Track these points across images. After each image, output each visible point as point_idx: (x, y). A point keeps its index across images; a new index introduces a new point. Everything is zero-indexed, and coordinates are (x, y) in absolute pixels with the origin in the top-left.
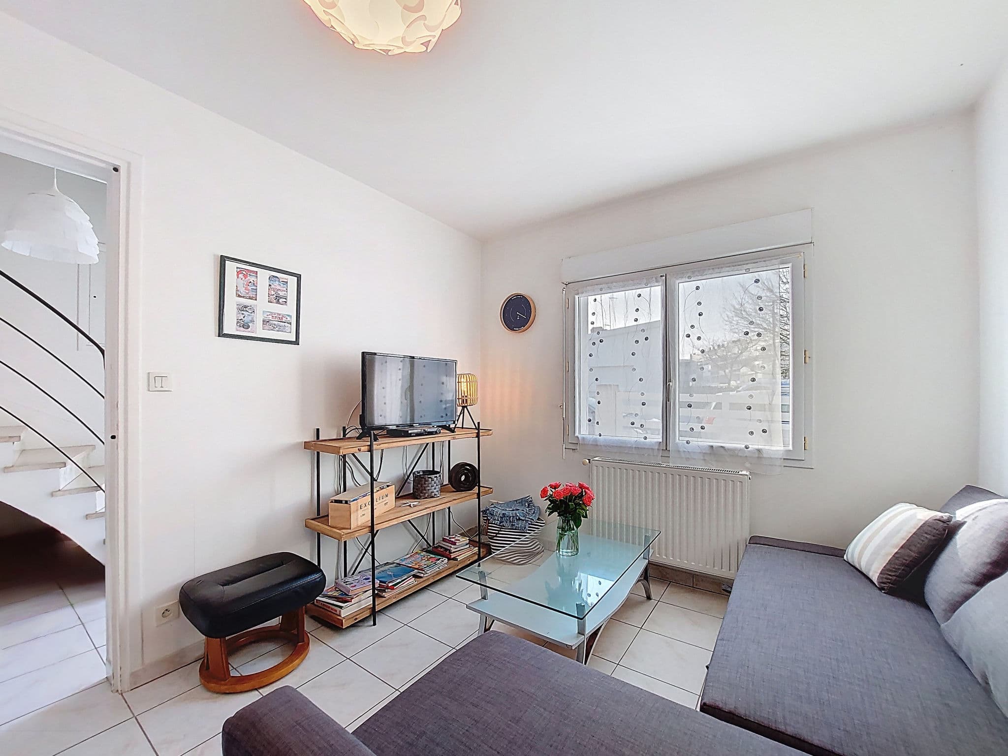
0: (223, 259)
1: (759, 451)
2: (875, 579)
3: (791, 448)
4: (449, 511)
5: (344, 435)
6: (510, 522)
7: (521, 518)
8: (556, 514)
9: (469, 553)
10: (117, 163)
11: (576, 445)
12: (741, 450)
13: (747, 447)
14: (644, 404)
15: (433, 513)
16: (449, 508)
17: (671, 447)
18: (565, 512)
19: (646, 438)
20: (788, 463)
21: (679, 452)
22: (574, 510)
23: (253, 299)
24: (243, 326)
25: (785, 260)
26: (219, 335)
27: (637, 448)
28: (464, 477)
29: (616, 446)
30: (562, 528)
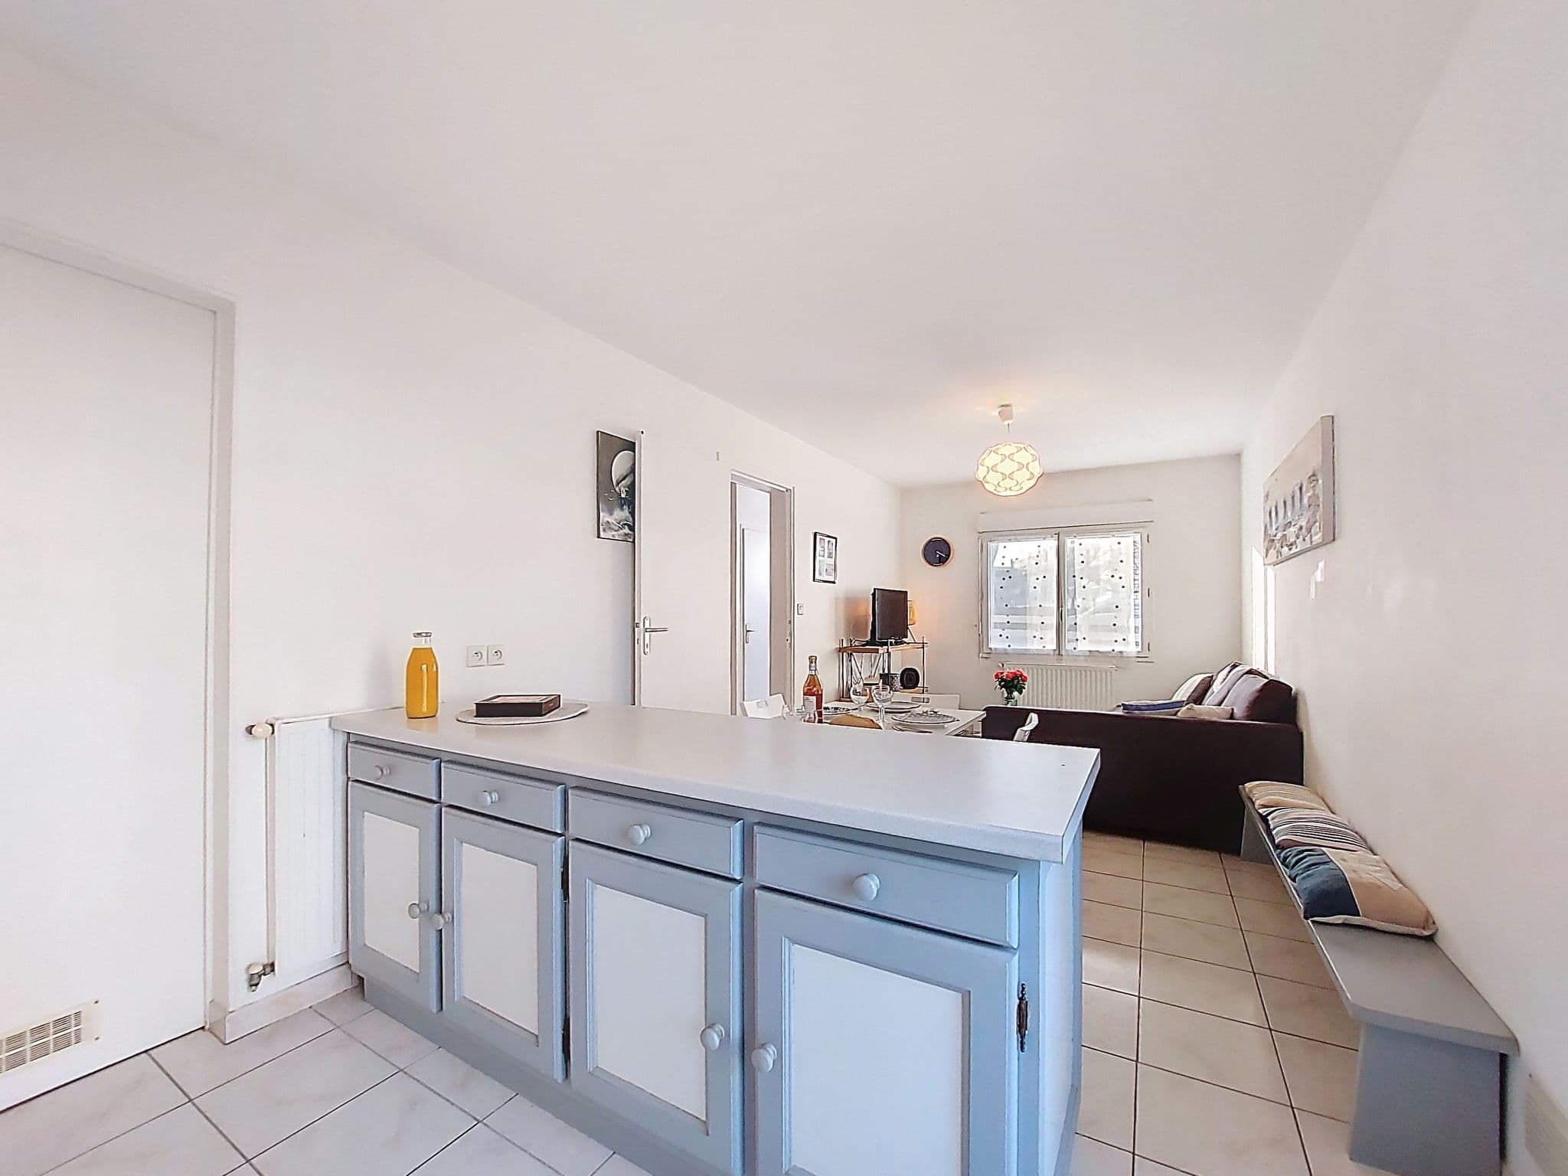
0: (815, 534)
1: (1121, 652)
3: (1140, 650)
5: (851, 644)
8: (1004, 689)
10: (789, 487)
11: (990, 654)
12: (1110, 652)
14: (1043, 624)
18: (1011, 687)
19: (1044, 647)
20: (1140, 660)
21: (1068, 655)
22: (1016, 686)
23: (824, 556)
24: (820, 574)
25: (1136, 530)
26: (814, 581)
27: (1039, 655)
28: (910, 679)
29: (1024, 654)
30: (1008, 698)
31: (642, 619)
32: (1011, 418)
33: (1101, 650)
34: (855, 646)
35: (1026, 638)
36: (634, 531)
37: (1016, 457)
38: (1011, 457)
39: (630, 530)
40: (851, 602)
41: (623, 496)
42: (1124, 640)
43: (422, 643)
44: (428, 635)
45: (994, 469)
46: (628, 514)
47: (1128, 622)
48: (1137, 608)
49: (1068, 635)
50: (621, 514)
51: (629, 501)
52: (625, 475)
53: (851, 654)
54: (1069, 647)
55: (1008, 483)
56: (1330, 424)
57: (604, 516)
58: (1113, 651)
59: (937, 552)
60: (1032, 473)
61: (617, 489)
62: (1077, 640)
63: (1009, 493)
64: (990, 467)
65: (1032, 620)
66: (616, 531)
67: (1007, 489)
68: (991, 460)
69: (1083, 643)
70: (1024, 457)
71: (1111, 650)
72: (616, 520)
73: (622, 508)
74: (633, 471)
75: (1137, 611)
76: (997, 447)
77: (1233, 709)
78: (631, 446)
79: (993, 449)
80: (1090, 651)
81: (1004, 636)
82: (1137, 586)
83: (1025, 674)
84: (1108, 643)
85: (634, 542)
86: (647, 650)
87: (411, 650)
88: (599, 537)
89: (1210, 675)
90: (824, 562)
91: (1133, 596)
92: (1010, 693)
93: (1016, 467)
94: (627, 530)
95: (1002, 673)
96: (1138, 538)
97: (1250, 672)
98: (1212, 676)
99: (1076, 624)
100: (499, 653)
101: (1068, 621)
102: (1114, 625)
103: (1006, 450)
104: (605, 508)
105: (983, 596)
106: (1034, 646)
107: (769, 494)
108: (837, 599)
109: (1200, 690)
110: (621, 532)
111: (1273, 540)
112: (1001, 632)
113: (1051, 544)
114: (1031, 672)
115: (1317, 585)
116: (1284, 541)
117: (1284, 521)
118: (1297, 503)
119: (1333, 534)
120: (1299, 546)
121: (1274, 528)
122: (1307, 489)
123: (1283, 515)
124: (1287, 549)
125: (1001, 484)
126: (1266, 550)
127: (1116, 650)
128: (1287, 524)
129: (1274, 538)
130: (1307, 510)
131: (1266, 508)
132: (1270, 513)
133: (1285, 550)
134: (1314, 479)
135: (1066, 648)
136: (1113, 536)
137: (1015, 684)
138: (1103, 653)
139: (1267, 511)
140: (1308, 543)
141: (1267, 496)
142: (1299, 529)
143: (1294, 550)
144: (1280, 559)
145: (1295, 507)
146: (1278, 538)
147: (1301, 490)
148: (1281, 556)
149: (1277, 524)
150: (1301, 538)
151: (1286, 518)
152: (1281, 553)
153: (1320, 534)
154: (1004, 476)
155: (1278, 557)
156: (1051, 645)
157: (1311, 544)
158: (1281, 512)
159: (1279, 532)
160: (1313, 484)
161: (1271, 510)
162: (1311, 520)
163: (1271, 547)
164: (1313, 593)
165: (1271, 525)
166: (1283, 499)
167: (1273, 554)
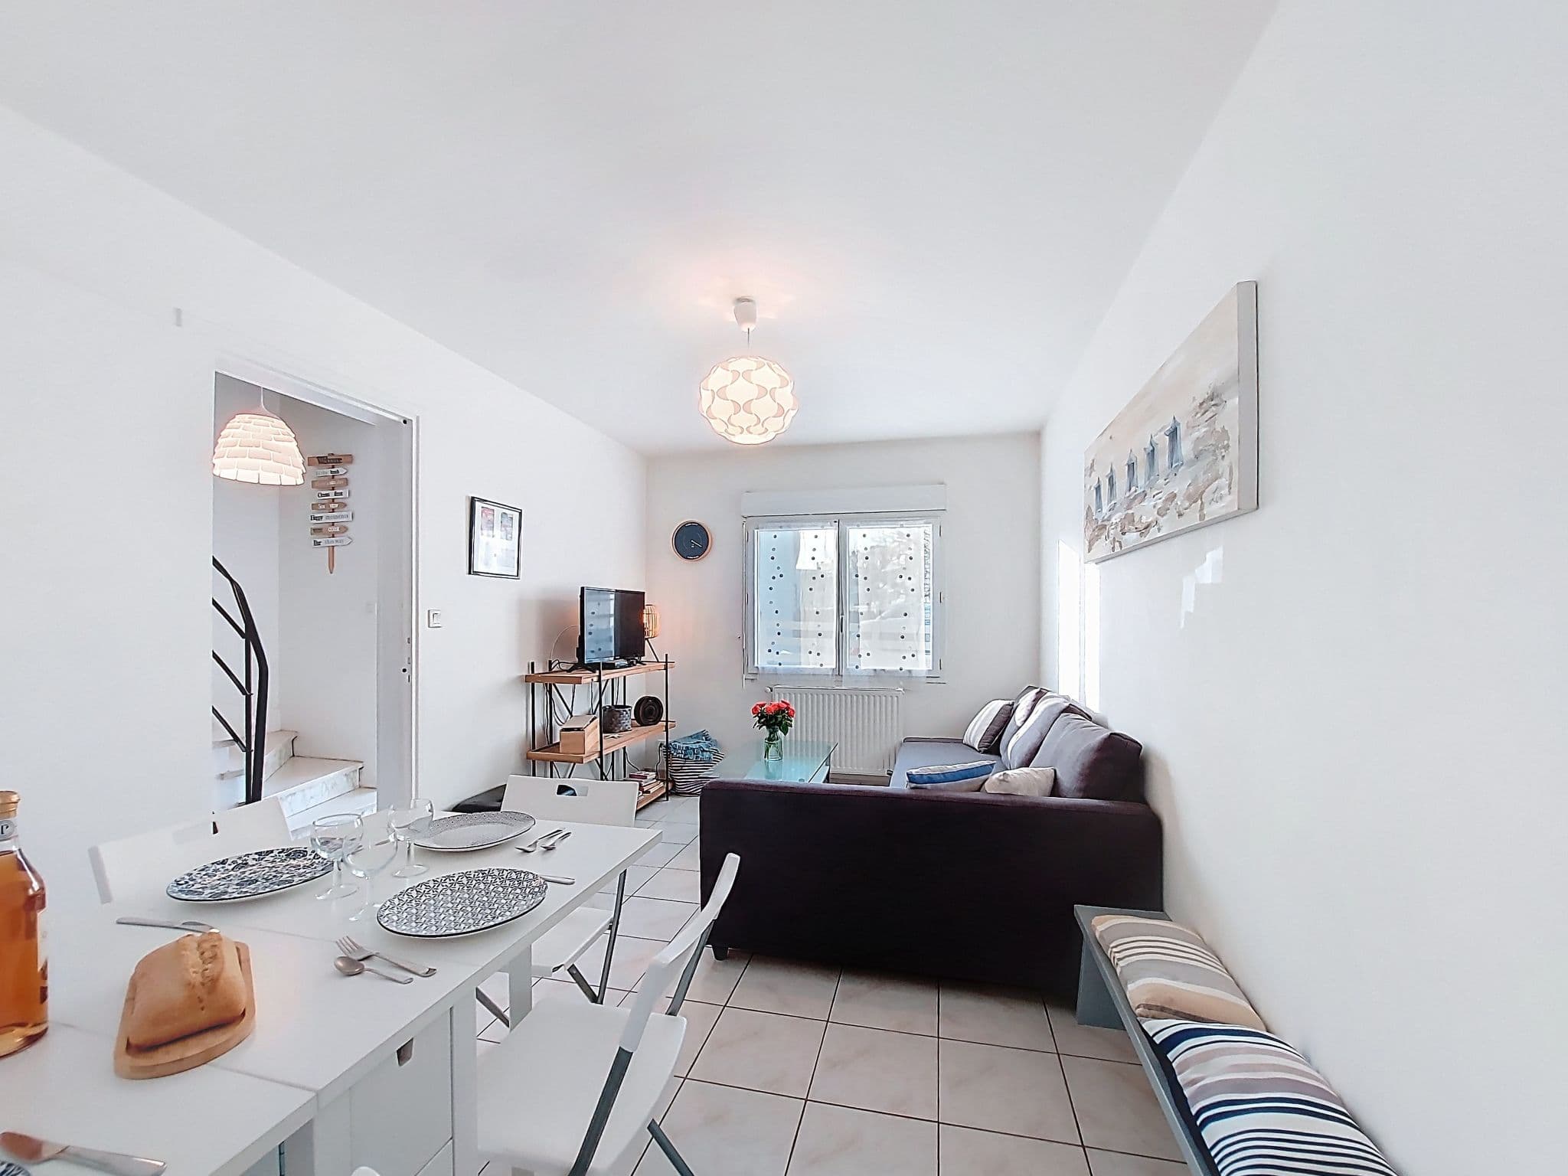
0: (473, 500)
1: (910, 671)
2: (976, 747)
3: (931, 668)
4: (625, 752)
5: (550, 669)
6: (694, 754)
7: (706, 749)
8: (764, 727)
9: (657, 788)
10: (408, 417)
11: (756, 675)
12: (896, 671)
13: (901, 670)
14: (820, 635)
15: (613, 753)
16: (624, 748)
17: (843, 672)
18: (774, 724)
19: (822, 665)
20: (930, 680)
21: (850, 676)
22: (781, 722)
23: (491, 536)
24: (482, 564)
25: (927, 521)
26: (472, 575)
27: (814, 675)
28: (650, 711)
29: (796, 676)
30: (769, 739)
32: (753, 319)
33: (887, 668)
34: (557, 671)
35: (800, 653)
37: (755, 376)
38: (746, 375)
42: (913, 656)
45: (722, 394)
47: (917, 633)
48: (927, 615)
49: (850, 649)
53: (550, 683)
54: (850, 662)
55: (742, 419)
56: (1253, 294)
59: (692, 542)
62: (860, 656)
63: (747, 438)
64: (715, 391)
67: (744, 433)
68: (717, 379)
69: (867, 660)
70: (768, 376)
71: (898, 669)
76: (727, 360)
77: (1055, 775)
79: (721, 363)
80: (874, 670)
81: (773, 651)
82: (927, 590)
83: (792, 707)
84: (894, 659)
89: (1011, 702)
90: (493, 544)
91: (923, 599)
92: (773, 732)
93: (754, 392)
95: (763, 705)
96: (929, 529)
97: (1069, 709)
98: (1013, 703)
99: (858, 636)
101: (849, 627)
102: (903, 637)
103: (741, 365)
105: (748, 600)
106: (809, 663)
108: (522, 602)
109: (999, 723)
111: (1104, 527)
112: (769, 645)
113: (830, 535)
115: (1199, 588)
116: (1129, 523)
117: (1128, 495)
118: (1163, 460)
119: (1254, 501)
120: (1167, 526)
121: (1105, 509)
122: (1192, 427)
123: (1125, 487)
124: (1136, 535)
125: (732, 421)
126: (1087, 542)
127: (904, 668)
128: (1135, 498)
129: (1105, 523)
130: (1191, 463)
131: (1088, 487)
132: (1098, 489)
133: (1132, 537)
134: (1213, 403)
135: (848, 669)
136: (902, 526)
137: (779, 720)
138: (889, 671)
139: (1090, 488)
140: (1192, 518)
141: (1092, 466)
142: (1166, 500)
143: (1153, 534)
144: (1119, 552)
145: (1155, 468)
146: (1114, 522)
147: (1173, 434)
148: (1121, 547)
149: (1113, 502)
150: (1173, 513)
151: (1133, 489)
152: (1120, 543)
153: (1229, 498)
154: (738, 407)
155: (1113, 548)
156: (830, 663)
157: (1202, 517)
158: (1121, 482)
159: (1117, 512)
160: (1209, 415)
161: (1099, 486)
162: (1202, 478)
163: (1098, 537)
164: (1188, 604)
165: (1099, 506)
166: (1126, 463)
167: (1103, 547)
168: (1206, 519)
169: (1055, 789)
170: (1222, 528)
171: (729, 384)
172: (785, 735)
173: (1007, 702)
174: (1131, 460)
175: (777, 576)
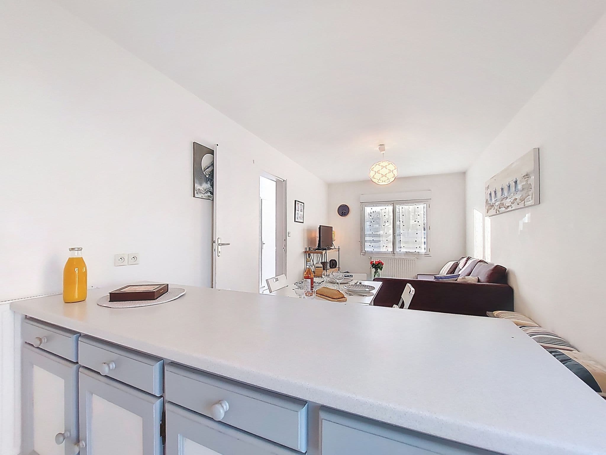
0: (296, 201)
1: (418, 252)
3: (426, 251)
5: (310, 250)
8: (374, 268)
10: (285, 179)
11: (366, 253)
12: (414, 252)
14: (387, 240)
17: (395, 253)
18: (377, 267)
19: (388, 250)
20: (426, 255)
21: (398, 254)
23: (298, 211)
24: (297, 219)
25: (425, 203)
26: (295, 222)
27: (385, 253)
28: (333, 264)
29: (379, 253)
30: (375, 272)
31: (217, 238)
32: (384, 150)
33: (411, 251)
34: (311, 250)
35: (380, 246)
36: (213, 195)
37: (388, 167)
38: (385, 167)
39: (211, 194)
40: (309, 231)
41: (207, 176)
42: (420, 247)
43: (76, 254)
44: (80, 249)
45: (378, 172)
46: (210, 186)
47: (421, 240)
48: (425, 234)
49: (397, 245)
50: (206, 186)
51: (211, 179)
52: (209, 166)
53: (310, 254)
54: (397, 250)
55: (384, 178)
56: (538, 151)
57: (197, 186)
58: (415, 252)
59: (344, 211)
60: (394, 174)
61: (204, 173)
62: (401, 247)
63: (384, 183)
64: (376, 171)
65: (383, 239)
66: (203, 194)
67: (383, 182)
68: (377, 168)
69: (403, 248)
70: (391, 167)
71: (414, 251)
72: (203, 188)
73: (207, 183)
74: (213, 165)
75: (425, 235)
76: (379, 163)
77: (478, 278)
78: (212, 152)
79: (378, 163)
80: (406, 252)
81: (371, 246)
82: (424, 226)
83: (382, 262)
84: (413, 248)
85: (213, 200)
86: (219, 254)
87: (68, 259)
88: (194, 196)
90: (299, 213)
92: (377, 270)
93: (388, 171)
94: (209, 194)
95: (373, 261)
96: (425, 205)
97: (481, 262)
98: (458, 262)
99: (400, 241)
100: (135, 258)
101: (397, 238)
102: (416, 241)
103: (384, 164)
104: (198, 182)
105: (362, 229)
106: (383, 250)
107: (275, 182)
108: (304, 230)
109: (453, 268)
110: (206, 195)
112: (370, 244)
113: (391, 208)
114: (384, 261)
115: (524, 223)
116: (502, 205)
117: (501, 197)
118: (513, 189)
119: (539, 202)
120: (514, 207)
121: (493, 200)
122: (521, 182)
123: (501, 194)
124: (504, 209)
125: (381, 179)
126: (486, 210)
127: (417, 251)
128: (504, 198)
129: (493, 205)
130: (521, 191)
131: (487, 193)
132: (490, 194)
133: (503, 209)
134: (527, 176)
135: (397, 251)
136: (415, 205)
137: (379, 266)
138: (411, 252)
139: (488, 193)
140: (521, 205)
141: (488, 187)
142: (514, 200)
143: (510, 209)
144: (498, 213)
145: (510, 190)
146: (497, 204)
147: (516, 182)
148: (499, 212)
149: (496, 199)
150: (516, 203)
151: (503, 196)
152: (499, 211)
153: (532, 201)
154: (383, 175)
155: (496, 212)
156: (391, 249)
157: (524, 205)
158: (499, 194)
159: (497, 202)
160: (526, 179)
161: (491, 194)
162: (524, 195)
163: (491, 209)
164: (521, 227)
165: (491, 200)
166: (500, 188)
167: (492, 212)
168: (526, 206)
169: (479, 281)
170: (530, 208)
171: (380, 169)
172: (381, 270)
173: (456, 262)
174: (502, 187)
175: (372, 222)
